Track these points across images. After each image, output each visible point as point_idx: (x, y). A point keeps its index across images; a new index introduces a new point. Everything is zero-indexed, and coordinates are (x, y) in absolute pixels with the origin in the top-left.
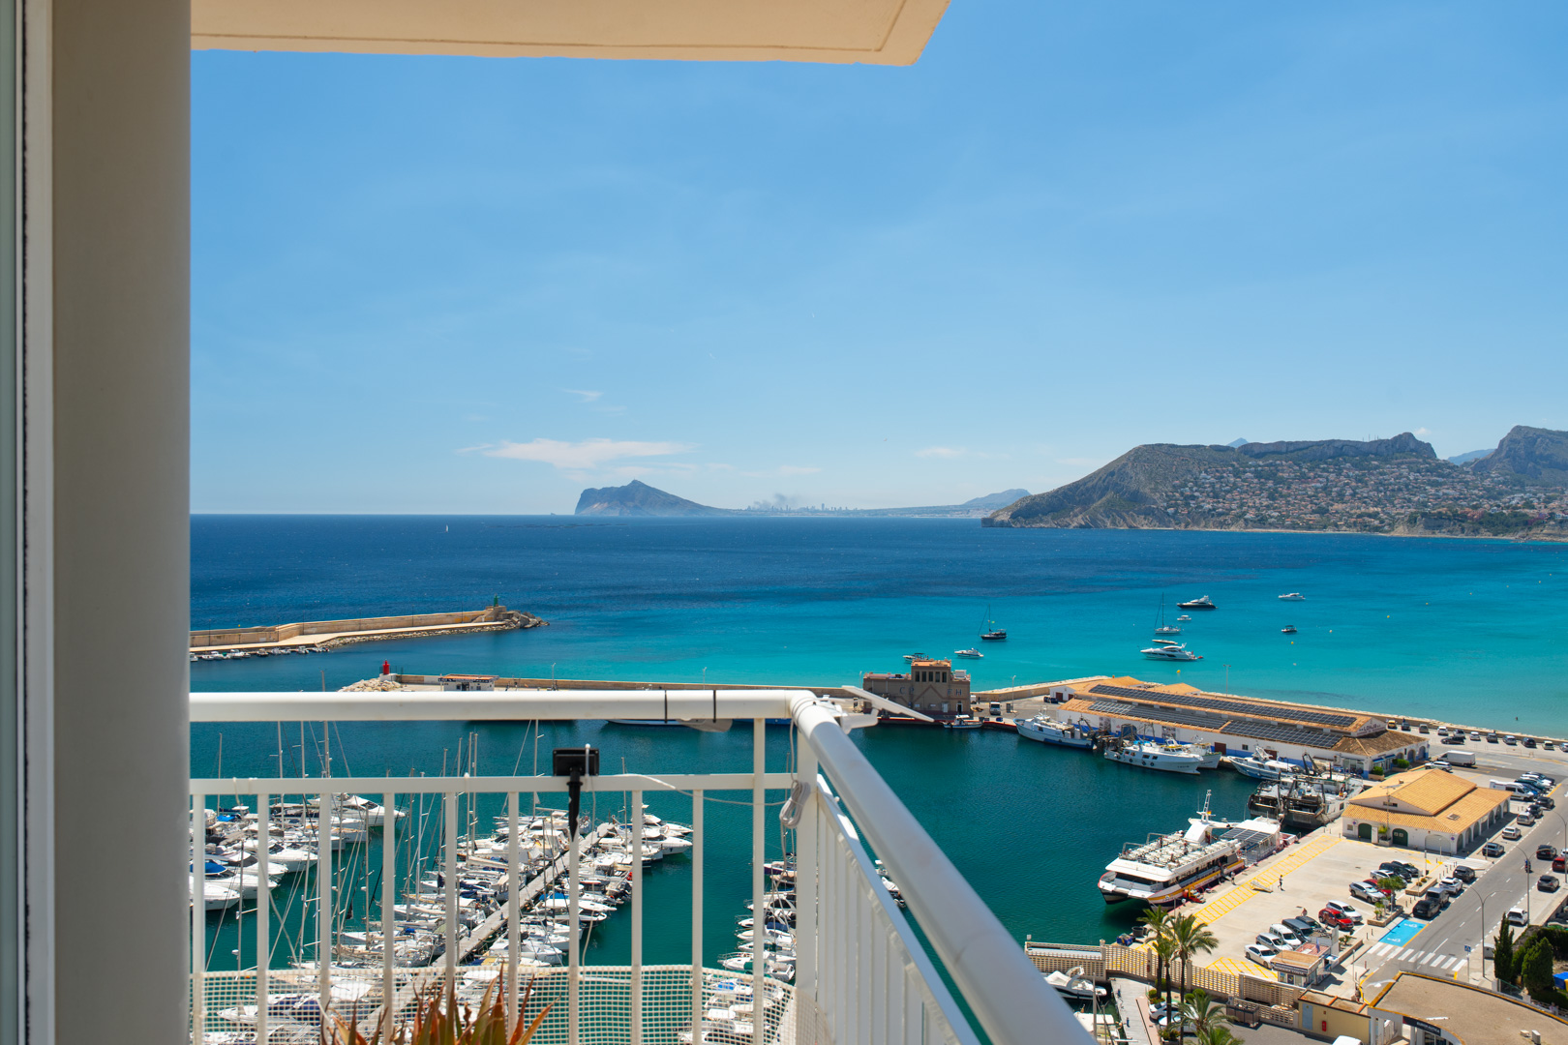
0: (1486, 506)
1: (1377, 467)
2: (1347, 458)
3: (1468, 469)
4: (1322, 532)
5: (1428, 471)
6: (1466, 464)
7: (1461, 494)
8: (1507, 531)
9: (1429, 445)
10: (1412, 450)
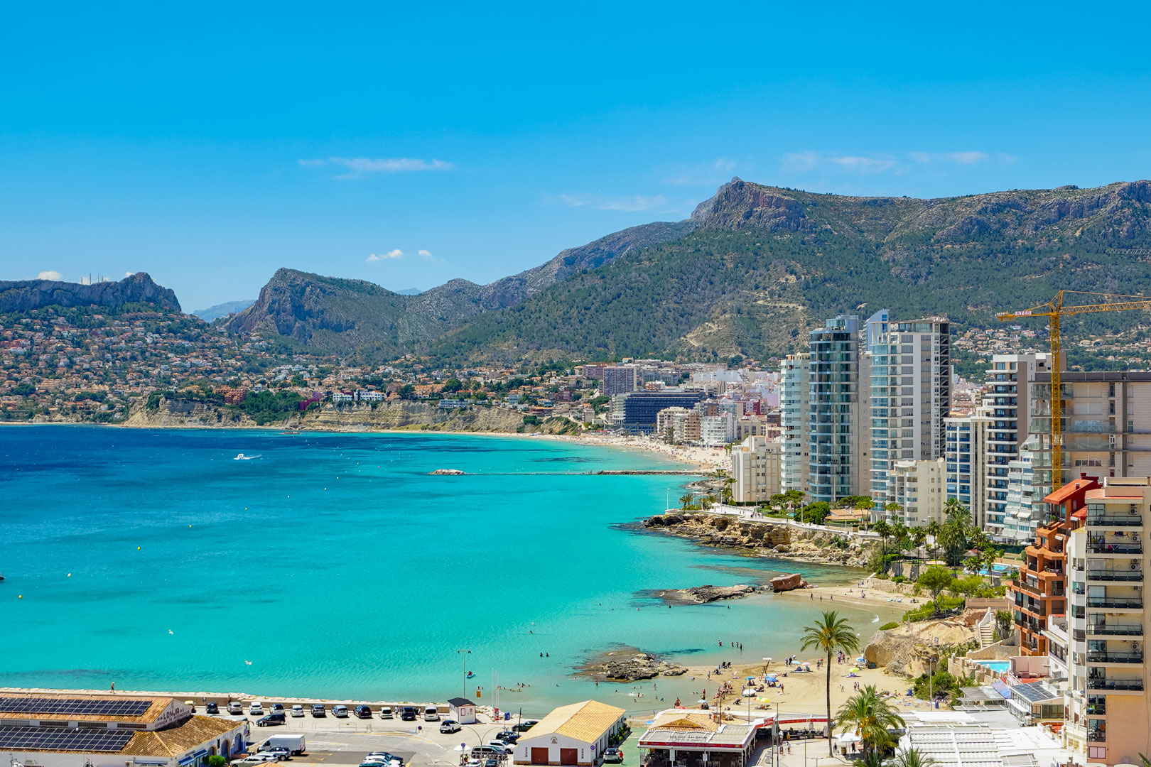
0: (248, 383)
1: (102, 324)
2: (59, 308)
3: (223, 329)
4: (27, 423)
5: (170, 331)
6: (218, 322)
7: (214, 365)
8: (275, 418)
9: (171, 291)
10: (149, 300)
